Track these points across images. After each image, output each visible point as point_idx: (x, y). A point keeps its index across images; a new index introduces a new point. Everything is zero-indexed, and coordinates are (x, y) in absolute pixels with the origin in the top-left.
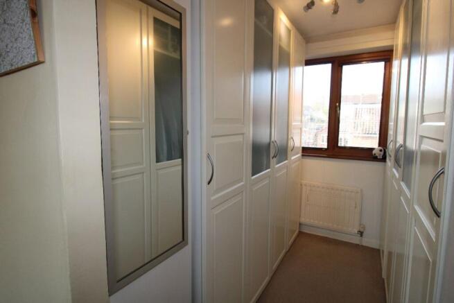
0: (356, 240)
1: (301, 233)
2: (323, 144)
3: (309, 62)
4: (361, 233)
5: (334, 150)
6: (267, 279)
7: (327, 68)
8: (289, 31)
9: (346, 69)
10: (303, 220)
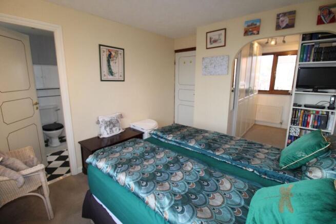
0: (279, 126)
1: (255, 124)
2: (268, 89)
3: (264, 54)
4: (281, 123)
5: (272, 91)
6: (245, 132)
7: (272, 56)
8: (257, 47)
9: (279, 57)
10: (256, 119)
